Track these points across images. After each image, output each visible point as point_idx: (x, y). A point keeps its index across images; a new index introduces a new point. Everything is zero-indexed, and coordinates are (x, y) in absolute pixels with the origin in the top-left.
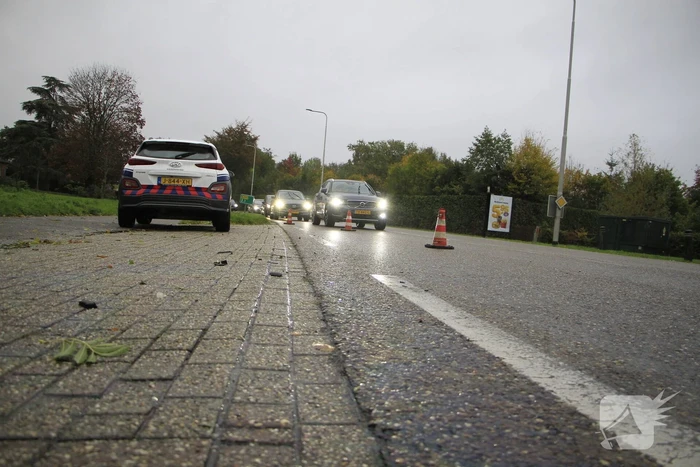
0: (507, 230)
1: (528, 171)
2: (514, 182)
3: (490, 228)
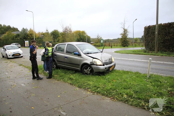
0: (28, 46)
1: (31, 34)
2: (29, 37)
3: (26, 46)
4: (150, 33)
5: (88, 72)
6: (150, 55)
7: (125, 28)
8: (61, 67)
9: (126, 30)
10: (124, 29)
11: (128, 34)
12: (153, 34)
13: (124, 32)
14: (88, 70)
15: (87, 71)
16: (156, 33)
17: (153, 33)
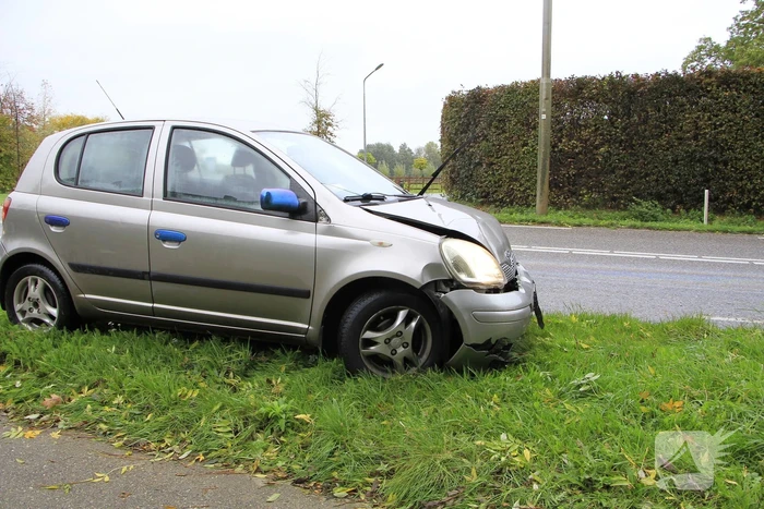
4: (483, 124)
5: (394, 352)
6: (521, 222)
7: (323, 106)
8: (116, 319)
9: (327, 116)
10: (316, 109)
11: (335, 133)
12: (497, 127)
13: (318, 122)
14: (399, 334)
15: (388, 341)
16: (544, 117)
17: (499, 121)
